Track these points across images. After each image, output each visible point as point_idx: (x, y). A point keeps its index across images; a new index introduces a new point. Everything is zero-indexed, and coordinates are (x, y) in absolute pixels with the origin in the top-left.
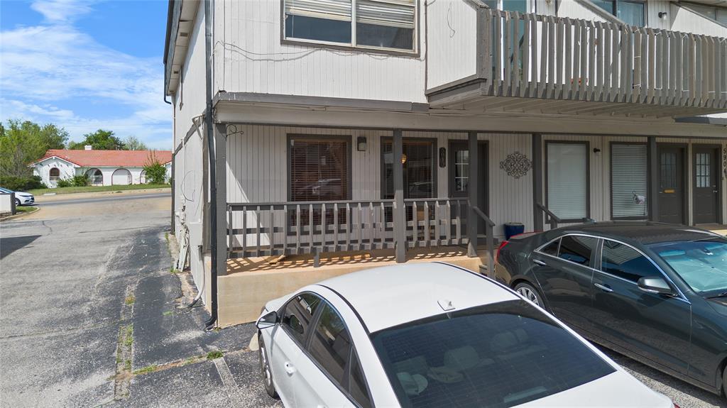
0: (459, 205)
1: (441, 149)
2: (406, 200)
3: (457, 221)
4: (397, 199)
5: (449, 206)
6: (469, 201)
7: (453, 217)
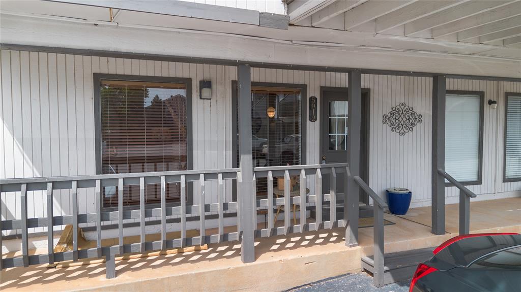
0: (335, 175)
1: (311, 98)
2: (257, 168)
3: (331, 197)
4: (243, 169)
5: (320, 176)
6: (347, 168)
7: (325, 190)
